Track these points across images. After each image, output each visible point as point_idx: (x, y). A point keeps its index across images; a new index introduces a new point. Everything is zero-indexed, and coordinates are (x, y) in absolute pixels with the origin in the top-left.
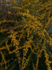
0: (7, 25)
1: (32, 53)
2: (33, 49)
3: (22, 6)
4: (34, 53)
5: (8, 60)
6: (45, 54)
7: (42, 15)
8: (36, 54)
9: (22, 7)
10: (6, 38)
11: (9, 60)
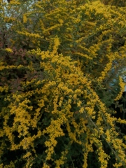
0: (9, 74)
1: (72, 142)
2: (73, 132)
3: (43, 28)
4: (77, 142)
5: (11, 163)
6: (99, 151)
7: (92, 47)
8: (80, 143)
9: (44, 32)
10: (4, 108)
11: (13, 161)
